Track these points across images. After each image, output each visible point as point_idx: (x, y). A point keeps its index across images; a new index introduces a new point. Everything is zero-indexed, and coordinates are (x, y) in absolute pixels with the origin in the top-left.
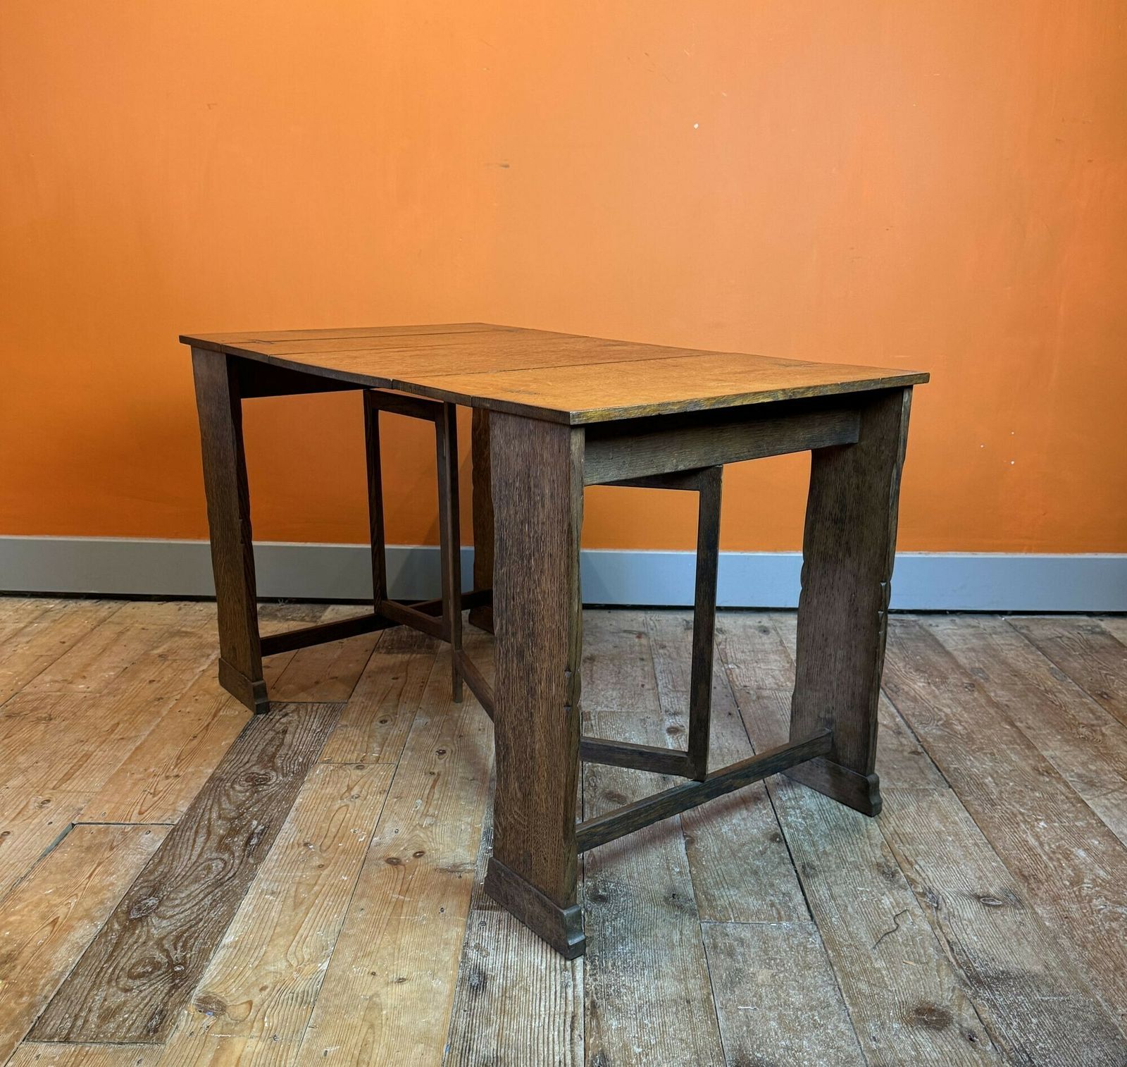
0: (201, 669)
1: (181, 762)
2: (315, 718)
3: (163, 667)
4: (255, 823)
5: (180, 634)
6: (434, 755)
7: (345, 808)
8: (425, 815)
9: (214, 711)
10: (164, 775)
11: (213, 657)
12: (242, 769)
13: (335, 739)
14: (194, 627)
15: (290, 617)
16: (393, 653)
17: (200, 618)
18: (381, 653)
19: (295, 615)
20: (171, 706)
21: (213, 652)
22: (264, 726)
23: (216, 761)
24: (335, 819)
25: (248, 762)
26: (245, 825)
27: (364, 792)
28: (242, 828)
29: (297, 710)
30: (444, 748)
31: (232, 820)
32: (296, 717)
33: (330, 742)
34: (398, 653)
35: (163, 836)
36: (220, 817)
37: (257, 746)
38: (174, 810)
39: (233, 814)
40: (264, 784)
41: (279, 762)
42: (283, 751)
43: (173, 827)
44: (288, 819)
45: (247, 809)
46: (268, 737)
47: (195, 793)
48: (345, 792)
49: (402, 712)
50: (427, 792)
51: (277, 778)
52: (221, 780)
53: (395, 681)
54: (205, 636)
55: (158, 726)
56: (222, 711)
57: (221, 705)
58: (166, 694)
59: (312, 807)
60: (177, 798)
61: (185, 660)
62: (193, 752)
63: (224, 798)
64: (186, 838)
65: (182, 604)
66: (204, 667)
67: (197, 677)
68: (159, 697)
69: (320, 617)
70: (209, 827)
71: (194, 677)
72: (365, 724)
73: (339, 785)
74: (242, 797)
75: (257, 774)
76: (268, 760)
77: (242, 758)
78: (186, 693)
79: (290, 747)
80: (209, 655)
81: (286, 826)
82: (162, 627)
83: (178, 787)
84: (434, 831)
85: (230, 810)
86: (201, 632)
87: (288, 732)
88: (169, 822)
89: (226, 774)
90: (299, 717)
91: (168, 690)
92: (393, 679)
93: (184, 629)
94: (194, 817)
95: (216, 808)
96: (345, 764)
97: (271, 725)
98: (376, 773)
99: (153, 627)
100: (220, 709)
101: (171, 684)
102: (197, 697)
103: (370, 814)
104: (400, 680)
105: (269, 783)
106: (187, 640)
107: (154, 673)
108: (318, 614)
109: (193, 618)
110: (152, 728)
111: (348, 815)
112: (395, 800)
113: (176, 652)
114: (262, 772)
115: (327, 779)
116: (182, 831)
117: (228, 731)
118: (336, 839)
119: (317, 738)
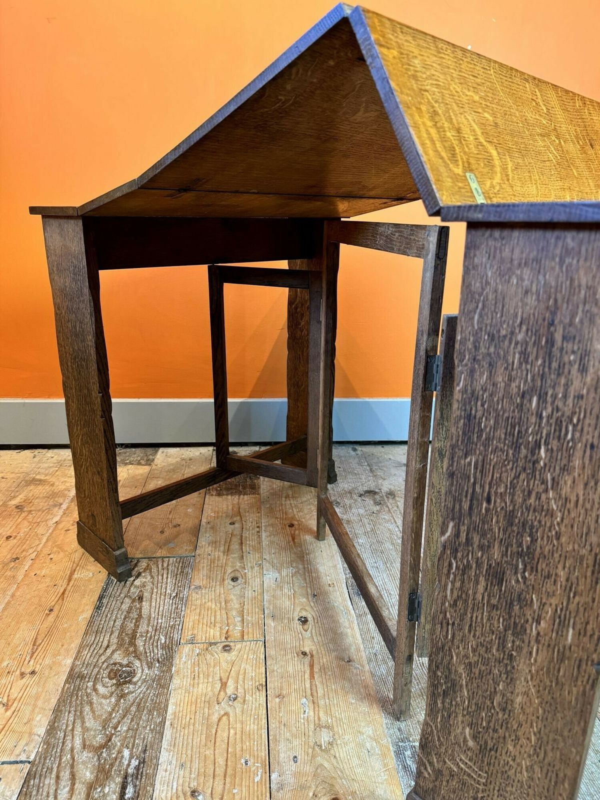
0: (55, 520)
1: (36, 650)
2: (167, 578)
3: (20, 520)
4: (126, 753)
5: (35, 482)
6: (297, 625)
7: (225, 718)
8: (319, 726)
9: (69, 572)
10: (18, 671)
11: (64, 506)
12: (103, 658)
13: (193, 607)
14: (46, 475)
15: (128, 461)
16: (224, 495)
17: (51, 465)
18: (212, 495)
19: (132, 459)
20: (26, 568)
21: (64, 501)
22: (119, 591)
23: (75, 645)
24: (218, 740)
25: (108, 646)
26: (116, 759)
27: (240, 690)
28: (112, 765)
29: (148, 568)
30: (304, 614)
31: (98, 750)
32: (149, 577)
33: (189, 612)
34: (227, 495)
35: (16, 786)
36: (84, 746)
37: (115, 621)
38: (30, 734)
39: (99, 739)
40: (130, 682)
41: (140, 643)
42: (143, 628)
43: (29, 766)
44: (165, 744)
45: (115, 728)
46: (125, 607)
47: (54, 702)
48: (220, 691)
49: (249, 565)
50: (308, 685)
51: (142, 672)
52: (82, 677)
53: (232, 526)
54: (57, 484)
55: (13, 596)
56: (76, 573)
57: (75, 565)
58: (22, 552)
59: (188, 719)
60: (33, 711)
61: (39, 510)
62: (50, 632)
63: (87, 709)
64: (46, 789)
65: (37, 451)
66: (57, 519)
67: (50, 531)
68: (15, 557)
69: (154, 460)
70: (72, 766)
71: (48, 530)
72: (218, 583)
73: (210, 680)
74: (107, 705)
75: (121, 665)
76: (128, 641)
77: (101, 640)
78: (41, 550)
79: (149, 620)
80: (61, 504)
81: (164, 757)
82: (19, 475)
83: (34, 692)
84: (337, 755)
85: (95, 730)
86: (53, 480)
87: (144, 599)
88: (23, 758)
89: (87, 667)
90: (152, 577)
91: (24, 547)
92: (230, 524)
93: (38, 477)
94: (54, 747)
95: (78, 730)
96: (211, 644)
97: (126, 589)
98: (245, 656)
99: (13, 475)
100: (75, 570)
101: (27, 540)
102: (51, 556)
103: (256, 727)
104: (237, 525)
105: (135, 680)
106: (40, 487)
107: (11, 528)
108: (151, 457)
109: (46, 465)
110: (6, 600)
111: (232, 731)
112: (277, 700)
113: (30, 502)
114: (125, 662)
115: (196, 669)
116: (41, 776)
117: (84, 601)
118: (228, 780)
119: (174, 606)
